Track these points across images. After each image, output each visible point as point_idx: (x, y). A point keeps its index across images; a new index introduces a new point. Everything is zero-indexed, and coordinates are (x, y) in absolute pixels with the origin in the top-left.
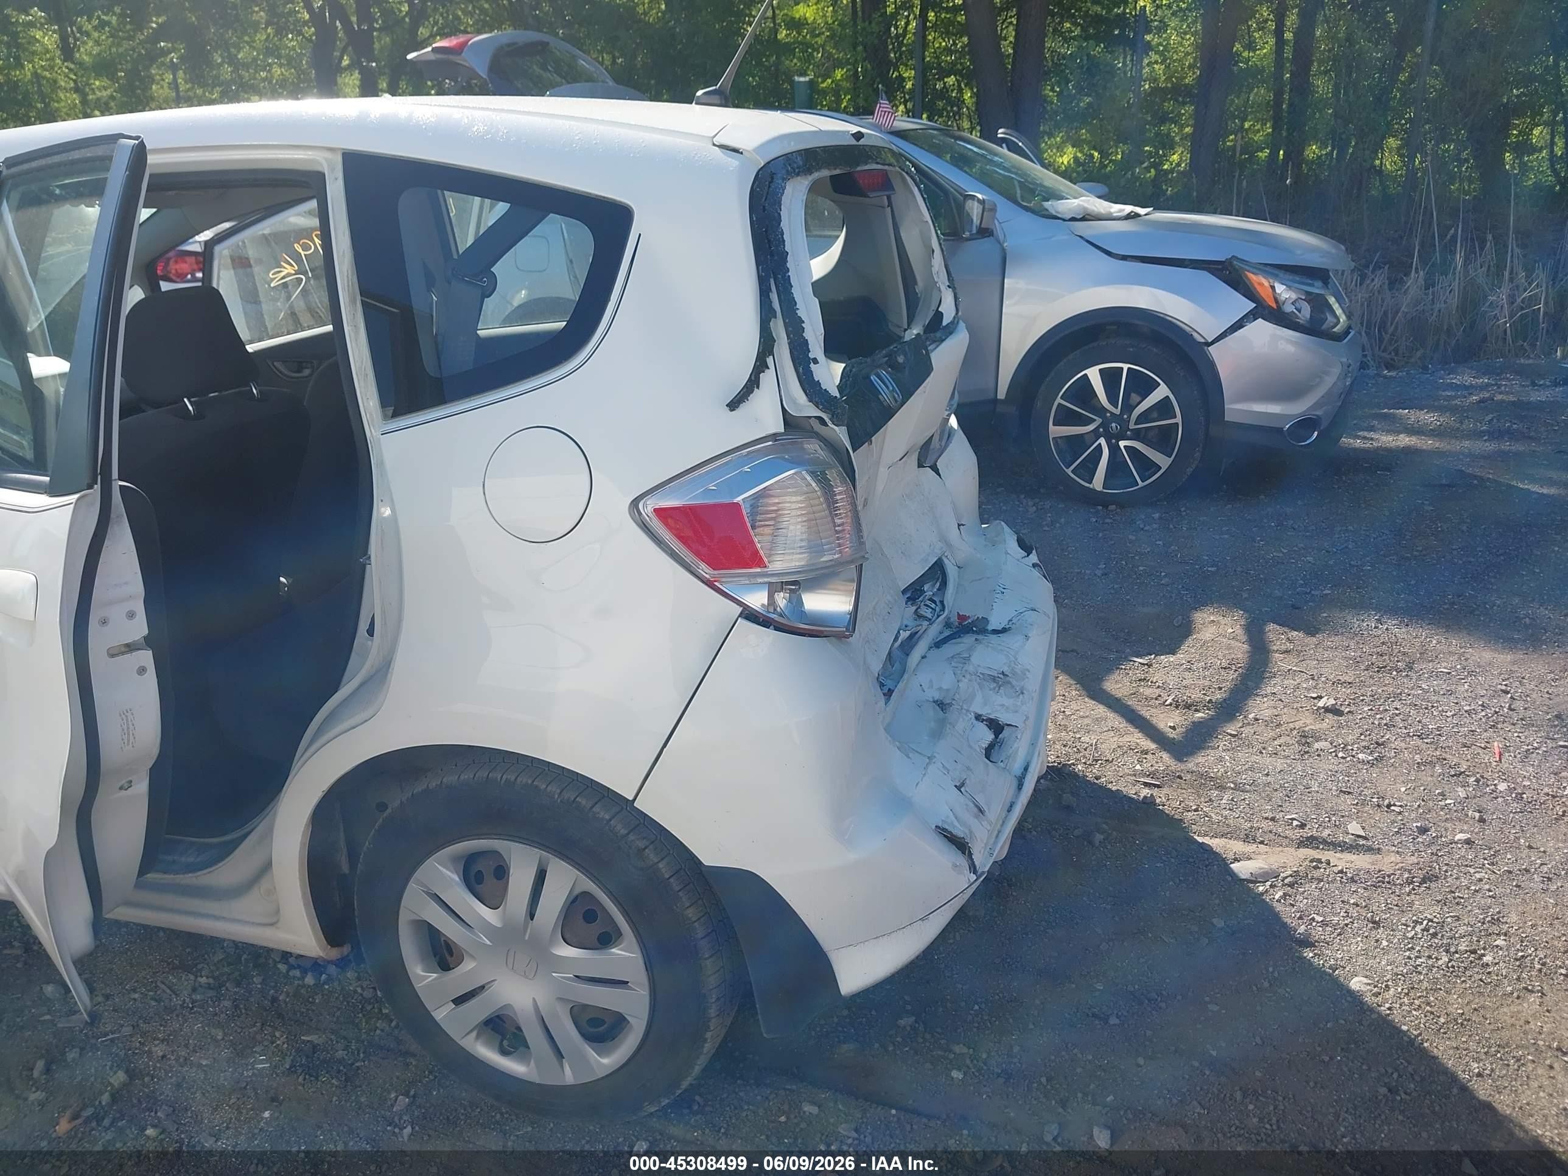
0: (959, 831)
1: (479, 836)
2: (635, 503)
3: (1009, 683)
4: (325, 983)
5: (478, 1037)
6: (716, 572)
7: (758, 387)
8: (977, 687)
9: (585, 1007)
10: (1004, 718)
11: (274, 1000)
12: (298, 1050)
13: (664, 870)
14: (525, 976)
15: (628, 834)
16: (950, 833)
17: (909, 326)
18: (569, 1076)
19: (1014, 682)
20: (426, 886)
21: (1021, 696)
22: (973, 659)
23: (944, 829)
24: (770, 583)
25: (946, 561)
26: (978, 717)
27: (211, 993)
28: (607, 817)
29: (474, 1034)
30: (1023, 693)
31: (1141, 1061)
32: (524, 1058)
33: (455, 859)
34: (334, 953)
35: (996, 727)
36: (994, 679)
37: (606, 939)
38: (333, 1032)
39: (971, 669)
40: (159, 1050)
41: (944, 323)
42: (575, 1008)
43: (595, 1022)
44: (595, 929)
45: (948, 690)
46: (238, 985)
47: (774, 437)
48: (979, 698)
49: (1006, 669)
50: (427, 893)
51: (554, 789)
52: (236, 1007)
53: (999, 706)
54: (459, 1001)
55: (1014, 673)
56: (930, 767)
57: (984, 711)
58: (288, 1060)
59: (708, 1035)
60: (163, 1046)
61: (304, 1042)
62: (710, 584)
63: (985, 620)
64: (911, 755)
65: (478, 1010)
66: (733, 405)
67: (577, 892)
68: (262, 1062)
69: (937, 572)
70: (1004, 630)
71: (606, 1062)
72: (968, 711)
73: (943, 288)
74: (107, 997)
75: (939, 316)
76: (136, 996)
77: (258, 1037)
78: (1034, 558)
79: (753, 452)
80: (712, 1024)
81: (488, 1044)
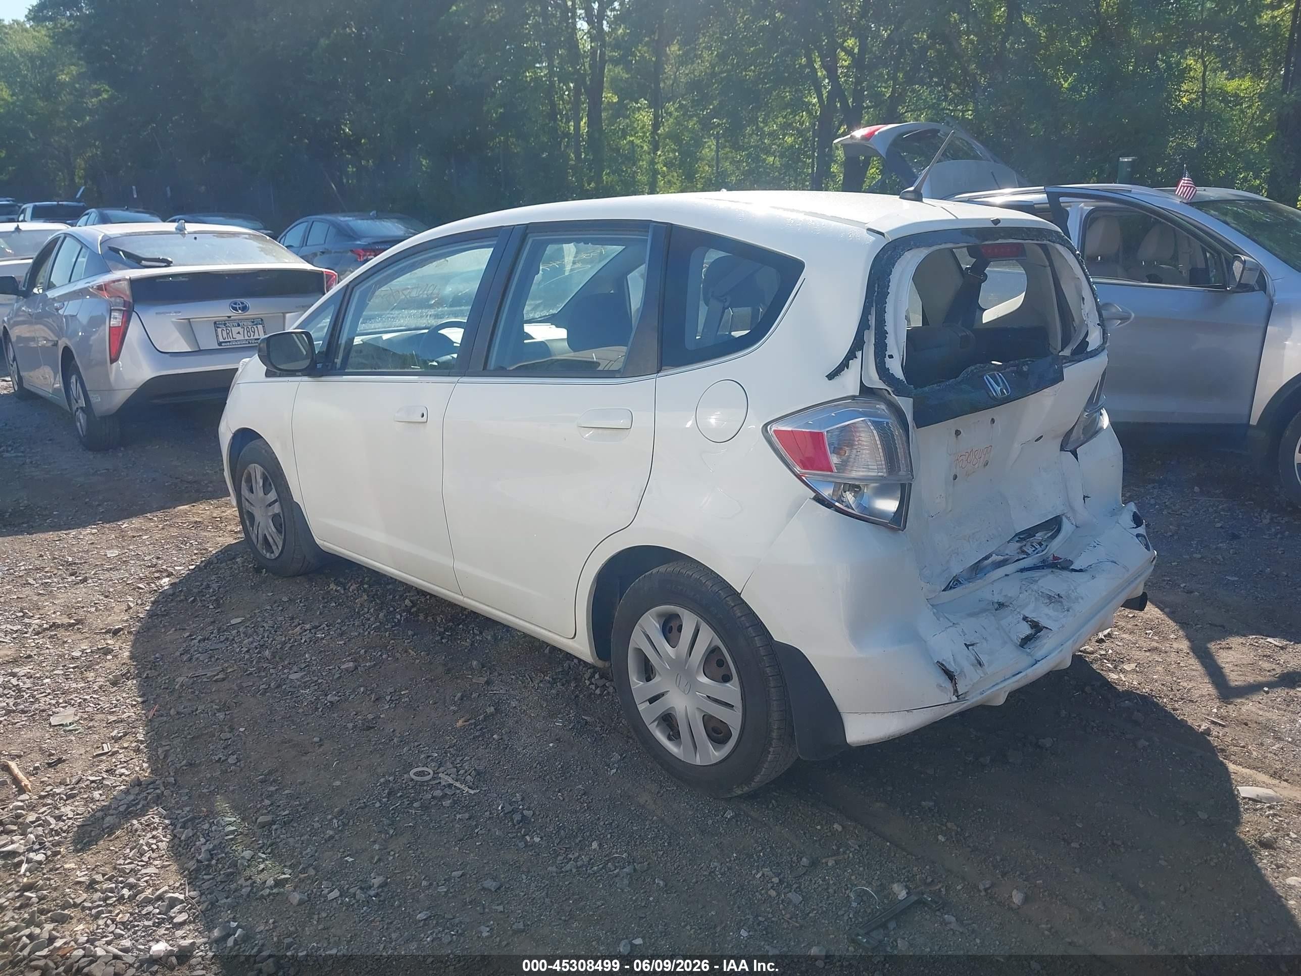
0: (952, 667)
1: (670, 604)
2: (766, 425)
3: (1061, 602)
4: (605, 695)
5: (657, 726)
6: (804, 471)
7: (848, 368)
8: (1033, 599)
9: (712, 717)
10: (1043, 622)
11: (577, 696)
12: (578, 722)
13: (757, 642)
14: (684, 692)
15: (742, 616)
16: (945, 667)
17: (1062, 350)
18: (698, 761)
19: (1065, 603)
20: (643, 628)
21: (1066, 612)
22: (1039, 582)
23: (943, 665)
24: (836, 483)
25: (1064, 519)
26: (1025, 619)
27: (549, 685)
28: (733, 605)
29: (656, 723)
30: (1068, 611)
31: (1077, 870)
32: (678, 744)
33: (660, 615)
34: (600, 664)
35: (1037, 627)
36: (1050, 597)
37: (726, 679)
38: (599, 718)
39: (1035, 587)
40: (513, 704)
41: (1089, 349)
42: (706, 717)
43: (715, 730)
44: (722, 671)
45: (1011, 597)
46: (563, 685)
47: (853, 397)
48: (1031, 606)
49: (1062, 594)
50: (644, 633)
51: (709, 584)
52: (557, 694)
53: (1045, 615)
54: (652, 700)
55: (1068, 597)
56: (951, 628)
57: (1031, 616)
58: (572, 725)
59: (771, 749)
60: (517, 703)
61: (582, 719)
62: (799, 477)
63: (1072, 563)
64: (941, 619)
65: (659, 708)
66: (831, 377)
67: (713, 645)
68: (558, 722)
69: (1054, 525)
70: (1081, 571)
71: (715, 754)
72: (1019, 612)
73: (1091, 325)
74: (500, 674)
75: (1084, 343)
76: (513, 677)
77: (562, 711)
78: (1142, 530)
79: (839, 405)
80: (774, 742)
81: (663, 732)
